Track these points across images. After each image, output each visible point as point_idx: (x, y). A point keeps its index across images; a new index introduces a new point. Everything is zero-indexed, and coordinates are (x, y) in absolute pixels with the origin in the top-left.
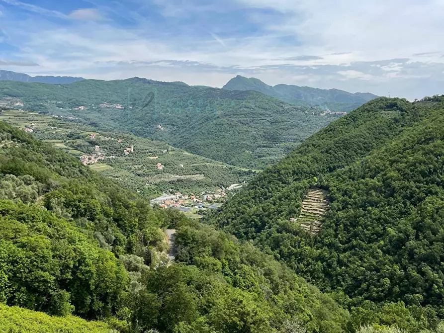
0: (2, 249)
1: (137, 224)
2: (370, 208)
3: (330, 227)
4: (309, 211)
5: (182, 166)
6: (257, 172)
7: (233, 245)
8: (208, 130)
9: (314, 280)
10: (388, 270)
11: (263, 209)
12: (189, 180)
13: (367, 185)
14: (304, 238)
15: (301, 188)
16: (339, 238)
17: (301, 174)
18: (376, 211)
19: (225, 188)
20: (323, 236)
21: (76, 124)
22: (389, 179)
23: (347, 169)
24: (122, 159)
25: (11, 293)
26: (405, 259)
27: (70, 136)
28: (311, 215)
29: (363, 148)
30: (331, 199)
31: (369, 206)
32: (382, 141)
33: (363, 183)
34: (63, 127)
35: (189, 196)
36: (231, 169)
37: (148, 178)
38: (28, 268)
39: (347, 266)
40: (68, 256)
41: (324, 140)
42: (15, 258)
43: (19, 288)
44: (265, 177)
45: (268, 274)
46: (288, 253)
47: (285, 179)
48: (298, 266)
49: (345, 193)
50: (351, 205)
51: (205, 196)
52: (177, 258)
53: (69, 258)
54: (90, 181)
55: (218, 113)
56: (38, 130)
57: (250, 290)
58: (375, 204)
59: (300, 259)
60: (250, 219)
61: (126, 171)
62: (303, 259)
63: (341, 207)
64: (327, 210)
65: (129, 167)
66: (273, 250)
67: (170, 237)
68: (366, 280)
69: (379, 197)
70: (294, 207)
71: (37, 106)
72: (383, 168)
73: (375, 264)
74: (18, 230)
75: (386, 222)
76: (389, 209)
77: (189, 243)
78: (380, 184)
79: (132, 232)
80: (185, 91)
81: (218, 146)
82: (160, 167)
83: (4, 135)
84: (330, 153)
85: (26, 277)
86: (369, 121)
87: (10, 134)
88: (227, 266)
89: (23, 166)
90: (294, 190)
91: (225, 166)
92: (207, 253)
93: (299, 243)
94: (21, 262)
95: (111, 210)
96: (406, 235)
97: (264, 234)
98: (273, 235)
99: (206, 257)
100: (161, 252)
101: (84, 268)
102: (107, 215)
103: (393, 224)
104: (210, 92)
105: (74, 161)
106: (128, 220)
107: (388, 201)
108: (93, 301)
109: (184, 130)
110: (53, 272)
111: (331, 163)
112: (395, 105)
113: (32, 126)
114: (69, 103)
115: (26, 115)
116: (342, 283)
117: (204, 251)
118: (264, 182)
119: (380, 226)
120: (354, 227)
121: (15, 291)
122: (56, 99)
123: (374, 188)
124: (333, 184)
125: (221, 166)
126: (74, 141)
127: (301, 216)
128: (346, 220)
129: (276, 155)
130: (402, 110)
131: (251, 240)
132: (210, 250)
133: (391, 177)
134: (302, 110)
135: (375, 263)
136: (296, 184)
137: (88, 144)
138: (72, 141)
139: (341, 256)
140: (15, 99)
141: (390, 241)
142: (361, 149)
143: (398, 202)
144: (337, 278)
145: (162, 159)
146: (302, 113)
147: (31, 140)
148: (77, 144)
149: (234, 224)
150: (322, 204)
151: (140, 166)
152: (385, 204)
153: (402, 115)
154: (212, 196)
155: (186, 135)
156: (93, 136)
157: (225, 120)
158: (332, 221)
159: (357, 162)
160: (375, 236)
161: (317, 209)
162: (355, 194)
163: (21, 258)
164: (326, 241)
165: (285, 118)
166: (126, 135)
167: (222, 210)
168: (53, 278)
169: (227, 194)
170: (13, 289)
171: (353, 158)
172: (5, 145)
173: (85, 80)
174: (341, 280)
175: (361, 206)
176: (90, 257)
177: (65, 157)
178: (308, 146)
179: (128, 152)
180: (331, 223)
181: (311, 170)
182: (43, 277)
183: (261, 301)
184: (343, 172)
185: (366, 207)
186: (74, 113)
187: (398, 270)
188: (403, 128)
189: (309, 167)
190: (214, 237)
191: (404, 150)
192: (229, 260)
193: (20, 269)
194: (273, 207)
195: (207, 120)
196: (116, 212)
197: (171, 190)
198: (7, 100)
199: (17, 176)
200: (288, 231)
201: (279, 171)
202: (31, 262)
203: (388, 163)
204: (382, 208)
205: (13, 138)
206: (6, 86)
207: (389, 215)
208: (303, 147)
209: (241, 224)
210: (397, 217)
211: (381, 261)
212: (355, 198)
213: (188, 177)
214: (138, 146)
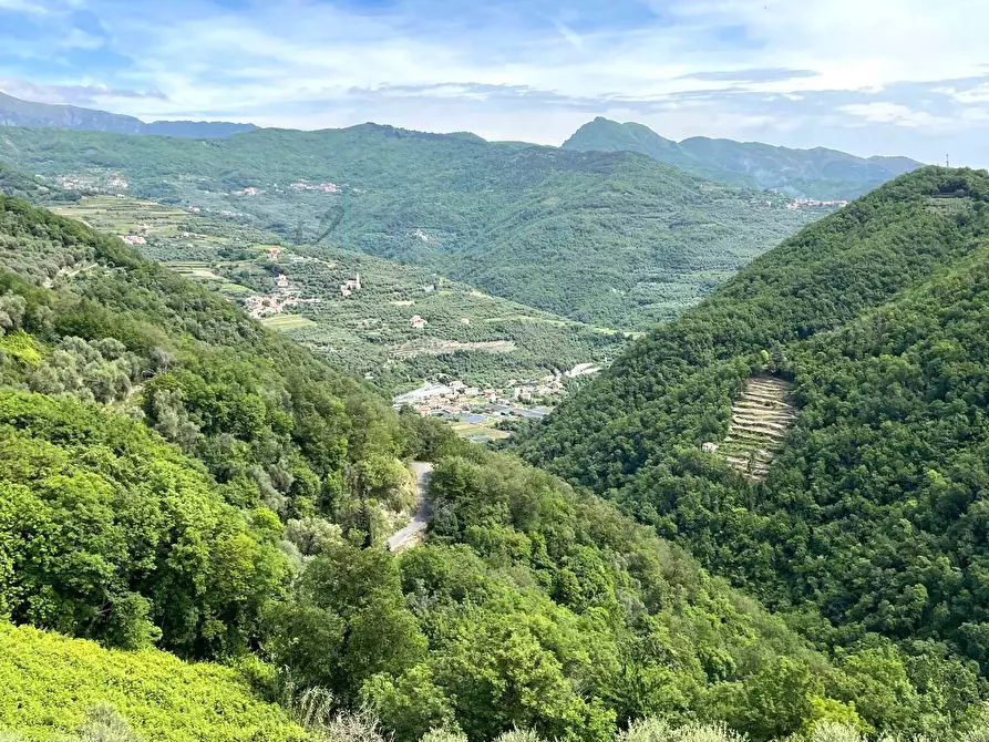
0: (3, 501)
1: (345, 451)
2: (889, 423)
3: (794, 465)
4: (747, 428)
5: (467, 321)
6: (635, 338)
7: (561, 502)
8: (526, 243)
9: (752, 584)
10: (925, 566)
11: (642, 420)
12: (482, 354)
13: (883, 370)
14: (734, 488)
15: (731, 376)
16: (814, 491)
17: (734, 342)
18: (902, 430)
19: (562, 372)
20: (776, 485)
21: (237, 226)
22: (935, 356)
23: (840, 333)
24: (334, 304)
25: (21, 598)
26: (967, 542)
27: (224, 254)
28: (752, 436)
29: (879, 284)
30: (799, 402)
31: (885, 420)
32: (927, 269)
33: (874, 365)
34: (208, 234)
35: (481, 389)
36: (576, 329)
37: (391, 348)
38: (57, 544)
39: (830, 555)
40: (147, 521)
41: (790, 266)
42: (29, 523)
43: (39, 587)
44: (650, 349)
45: (638, 568)
46: (695, 521)
47: (696, 354)
48: (717, 552)
49: (832, 389)
50: (845, 417)
51: (517, 390)
52: (431, 527)
53: (149, 525)
54: (260, 352)
55: (552, 202)
56: (157, 240)
57: (593, 602)
58: (899, 415)
59: (723, 536)
60: (612, 444)
61: (343, 331)
62: (730, 535)
63: (820, 419)
64: (790, 427)
65: (350, 322)
66: (661, 513)
67: (420, 479)
68: (874, 588)
69: (910, 399)
70: (712, 419)
71: (157, 187)
72: (924, 332)
73: (895, 553)
74: (44, 461)
75: (926, 456)
76: (933, 426)
77: (459, 494)
78: (915, 368)
79: (335, 467)
80: (476, 154)
81: (548, 277)
82: (419, 324)
83: (79, 251)
84: (802, 297)
85: (53, 565)
86: (897, 221)
87: (93, 249)
88: (544, 548)
89: (102, 319)
90: (716, 380)
91: (563, 324)
92: (499, 518)
93: (722, 499)
94: (41, 530)
95: (288, 418)
96: (971, 488)
97: (642, 476)
98: (661, 480)
99: (496, 525)
100: (398, 512)
101: (180, 547)
102: (278, 428)
103: (942, 462)
104: (533, 157)
105: (228, 309)
106: (325, 440)
107: (931, 409)
108: (202, 618)
109: (473, 242)
110: (111, 555)
111: (803, 319)
112: (962, 185)
113: (144, 230)
114: (224, 182)
115: (133, 207)
116: (817, 591)
117: (490, 513)
118: (647, 360)
119: (911, 465)
120: (850, 465)
121: (31, 593)
122: (195, 172)
123: (901, 377)
124: (804, 365)
125: (552, 322)
126: (234, 264)
127: (728, 439)
128: (831, 451)
129: (680, 299)
130: (977, 197)
131: (614, 491)
132: (507, 510)
133: (941, 353)
134: (743, 196)
135: (894, 550)
136: (722, 365)
137: (264, 271)
138: (229, 263)
139: (817, 530)
140: (109, 172)
141: (933, 501)
142: (875, 287)
143: (956, 410)
144: (805, 579)
145: (422, 306)
146: (743, 203)
147: (135, 261)
148: (239, 271)
149: (576, 454)
150: (777, 413)
151: (375, 321)
152: (925, 415)
153: (977, 208)
154: (532, 389)
155: (479, 253)
156: (274, 255)
157: (565, 219)
158: (798, 451)
159: (864, 318)
160: (897, 488)
161: (765, 423)
162: (854, 392)
163: (42, 523)
164: (784, 495)
165: (703, 215)
166: (344, 253)
167: (552, 421)
168: (111, 567)
169: (565, 385)
170: (25, 588)
171: (857, 308)
172: (81, 272)
173: (257, 130)
174: (815, 586)
175: (869, 420)
176: (198, 523)
177: (209, 299)
178: (752, 281)
179: (349, 289)
180: (797, 456)
181: (757, 334)
182: (89, 565)
183: (596, 629)
184: (828, 340)
185: (880, 422)
186: (234, 201)
187: (948, 567)
188: (976, 240)
189: (753, 327)
190: (518, 483)
191: (975, 290)
192: (548, 535)
193: (39, 545)
194: (665, 417)
195: (525, 218)
196: (300, 423)
197: (441, 375)
198: (94, 175)
199: (87, 340)
200: (697, 472)
201: (681, 337)
202: (64, 533)
203: (936, 320)
204: (916, 425)
205: (98, 256)
206: (93, 144)
207: (934, 441)
208: (741, 281)
209: (591, 453)
210: (952, 447)
211: (909, 546)
212: (854, 400)
213: (478, 345)
214: (370, 277)
